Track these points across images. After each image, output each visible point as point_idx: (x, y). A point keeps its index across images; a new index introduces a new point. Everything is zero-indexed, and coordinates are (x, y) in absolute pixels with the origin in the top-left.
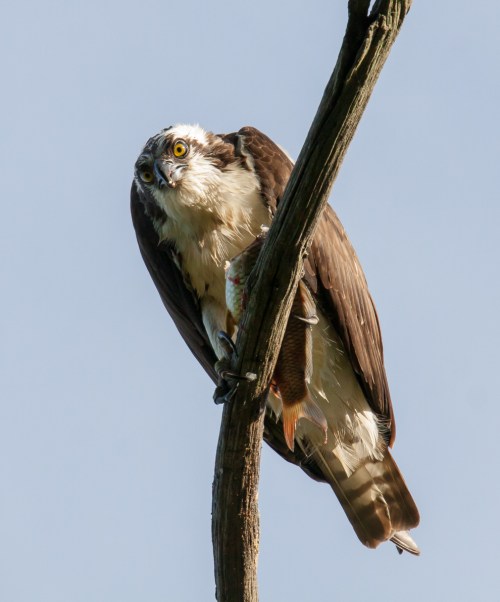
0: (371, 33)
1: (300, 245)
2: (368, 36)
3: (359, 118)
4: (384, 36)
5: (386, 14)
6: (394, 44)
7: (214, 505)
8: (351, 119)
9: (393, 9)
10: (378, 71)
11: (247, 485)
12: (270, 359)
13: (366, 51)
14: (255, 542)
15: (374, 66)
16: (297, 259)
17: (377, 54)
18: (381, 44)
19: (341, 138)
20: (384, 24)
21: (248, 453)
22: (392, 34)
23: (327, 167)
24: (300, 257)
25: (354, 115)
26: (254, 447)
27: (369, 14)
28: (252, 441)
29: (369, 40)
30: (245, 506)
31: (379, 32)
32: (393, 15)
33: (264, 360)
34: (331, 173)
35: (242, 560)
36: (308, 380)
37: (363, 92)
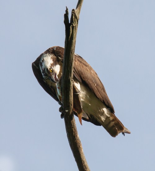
0: (71, 28)
1: (70, 78)
2: (70, 29)
3: (75, 47)
4: (74, 28)
5: (73, 23)
6: (78, 28)
7: (69, 141)
8: (73, 48)
9: (75, 21)
10: (76, 35)
11: (75, 135)
12: (71, 105)
13: (71, 32)
14: (81, 147)
15: (74, 34)
16: (70, 82)
17: (74, 32)
18: (74, 29)
19: (72, 53)
20: (74, 25)
21: (73, 127)
22: (76, 26)
23: (70, 60)
24: (71, 81)
25: (73, 46)
26: (74, 125)
28: (73, 124)
29: (71, 30)
30: (76, 139)
32: (75, 22)
33: (70, 106)
34: (72, 61)
35: (79, 152)
36: (82, 107)
37: (74, 41)
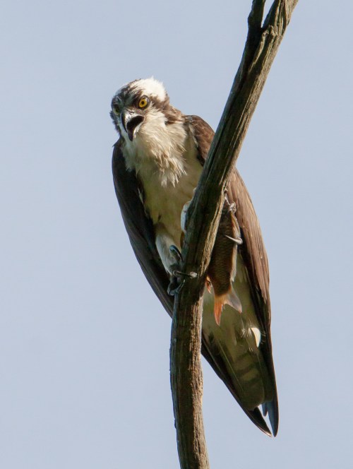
0: (264, 38)
1: (222, 184)
2: (261, 40)
3: (258, 96)
4: (273, 40)
5: (274, 25)
6: (280, 46)
7: (171, 364)
8: (253, 97)
9: (278, 22)
10: (270, 64)
11: (193, 349)
12: (205, 263)
13: (261, 51)
14: (200, 388)
15: (267, 61)
16: (220, 194)
17: (269, 52)
18: (271, 45)
19: (247, 110)
20: (273, 32)
21: (193, 327)
22: (278, 39)
23: (238, 130)
24: (223, 192)
25: (255, 94)
26: (196, 323)
27: (262, 26)
28: (195, 319)
29: (263, 43)
30: (192, 363)
31: (269, 37)
32: (278, 26)
33: (201, 264)
34: (240, 135)
35: (192, 400)
36: (232, 279)
37: (260, 78)
